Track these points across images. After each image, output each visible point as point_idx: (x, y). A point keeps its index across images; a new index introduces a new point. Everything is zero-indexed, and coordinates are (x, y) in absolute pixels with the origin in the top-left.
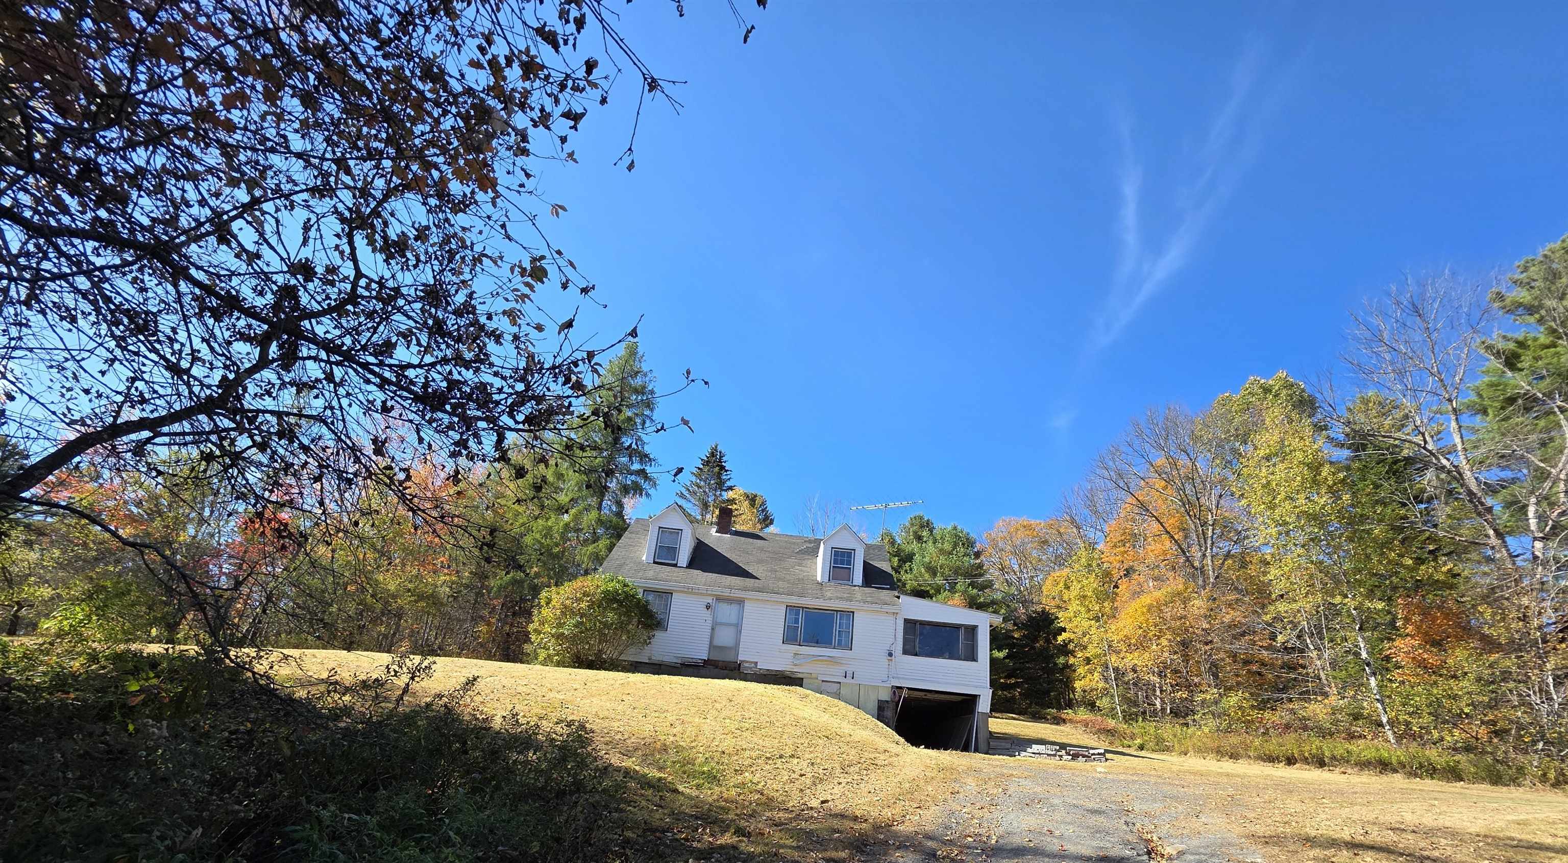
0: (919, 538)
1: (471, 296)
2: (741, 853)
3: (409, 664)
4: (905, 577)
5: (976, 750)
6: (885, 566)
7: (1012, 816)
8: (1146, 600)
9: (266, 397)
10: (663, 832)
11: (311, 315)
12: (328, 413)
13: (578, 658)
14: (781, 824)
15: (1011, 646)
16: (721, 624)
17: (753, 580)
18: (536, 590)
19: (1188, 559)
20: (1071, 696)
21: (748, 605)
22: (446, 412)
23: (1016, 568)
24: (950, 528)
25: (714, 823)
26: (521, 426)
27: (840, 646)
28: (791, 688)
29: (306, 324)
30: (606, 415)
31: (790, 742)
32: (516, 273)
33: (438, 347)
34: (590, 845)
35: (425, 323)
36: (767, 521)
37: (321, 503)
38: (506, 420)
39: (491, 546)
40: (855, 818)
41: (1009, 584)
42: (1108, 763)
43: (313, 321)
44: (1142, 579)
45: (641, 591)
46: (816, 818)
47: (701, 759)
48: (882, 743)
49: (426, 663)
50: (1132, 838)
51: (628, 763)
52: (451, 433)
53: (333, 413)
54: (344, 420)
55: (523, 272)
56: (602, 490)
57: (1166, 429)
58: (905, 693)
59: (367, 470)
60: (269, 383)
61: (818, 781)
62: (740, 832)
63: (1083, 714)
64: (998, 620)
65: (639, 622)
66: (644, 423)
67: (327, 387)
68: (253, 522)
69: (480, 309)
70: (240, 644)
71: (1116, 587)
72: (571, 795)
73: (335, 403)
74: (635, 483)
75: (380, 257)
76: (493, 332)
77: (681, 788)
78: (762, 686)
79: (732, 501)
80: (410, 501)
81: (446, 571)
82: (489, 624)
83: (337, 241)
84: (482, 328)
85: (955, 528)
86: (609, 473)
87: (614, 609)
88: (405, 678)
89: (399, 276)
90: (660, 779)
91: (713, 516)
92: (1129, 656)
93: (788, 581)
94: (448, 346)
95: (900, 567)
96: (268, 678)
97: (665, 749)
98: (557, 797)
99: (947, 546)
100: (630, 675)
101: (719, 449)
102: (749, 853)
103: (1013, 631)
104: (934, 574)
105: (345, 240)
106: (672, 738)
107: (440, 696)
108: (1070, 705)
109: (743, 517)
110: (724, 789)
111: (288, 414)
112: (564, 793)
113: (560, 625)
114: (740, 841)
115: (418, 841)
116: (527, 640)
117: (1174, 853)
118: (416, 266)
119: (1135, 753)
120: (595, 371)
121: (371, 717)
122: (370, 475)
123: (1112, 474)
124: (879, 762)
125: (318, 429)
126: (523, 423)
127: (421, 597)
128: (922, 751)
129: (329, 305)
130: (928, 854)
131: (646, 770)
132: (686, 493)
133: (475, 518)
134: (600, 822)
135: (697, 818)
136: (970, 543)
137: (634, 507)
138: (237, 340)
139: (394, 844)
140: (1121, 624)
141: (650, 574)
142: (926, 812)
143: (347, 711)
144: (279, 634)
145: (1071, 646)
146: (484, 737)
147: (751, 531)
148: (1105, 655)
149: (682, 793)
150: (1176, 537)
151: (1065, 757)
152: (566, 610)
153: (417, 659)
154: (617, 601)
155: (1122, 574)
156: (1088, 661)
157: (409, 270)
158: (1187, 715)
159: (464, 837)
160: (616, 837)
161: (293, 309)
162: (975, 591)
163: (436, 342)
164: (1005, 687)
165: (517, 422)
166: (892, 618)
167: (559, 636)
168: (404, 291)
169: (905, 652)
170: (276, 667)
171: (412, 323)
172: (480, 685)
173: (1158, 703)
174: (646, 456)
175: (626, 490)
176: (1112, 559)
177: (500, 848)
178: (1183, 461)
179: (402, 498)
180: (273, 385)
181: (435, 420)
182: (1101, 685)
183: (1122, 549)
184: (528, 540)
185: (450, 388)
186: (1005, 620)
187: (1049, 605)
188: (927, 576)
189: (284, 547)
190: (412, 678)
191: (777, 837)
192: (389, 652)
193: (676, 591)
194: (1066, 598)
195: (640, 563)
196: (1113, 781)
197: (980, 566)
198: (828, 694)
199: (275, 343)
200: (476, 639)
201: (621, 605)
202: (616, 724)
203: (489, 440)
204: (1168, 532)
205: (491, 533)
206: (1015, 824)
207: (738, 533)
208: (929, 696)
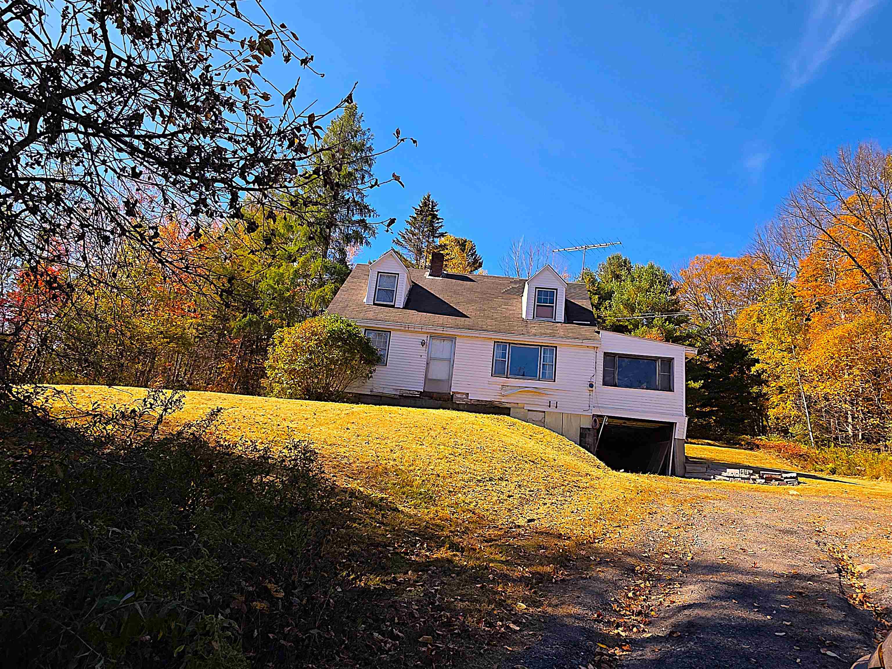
0: (618, 277)
1: (207, 68)
2: (455, 566)
3: (162, 398)
4: (604, 313)
5: (673, 474)
6: (586, 304)
7: (707, 535)
8: (838, 331)
9: (36, 166)
10: (385, 546)
11: (69, 93)
12: (88, 178)
13: (308, 391)
14: (491, 540)
15: (706, 377)
16: (435, 359)
17: (463, 319)
18: (270, 331)
19: (879, 293)
20: (765, 423)
21: (459, 342)
22: (186, 175)
23: (710, 303)
24: (647, 267)
25: (431, 538)
26: (251, 186)
27: (544, 378)
28: (500, 417)
29: (66, 102)
30: (326, 173)
31: (498, 466)
32: (246, 46)
33: (180, 116)
34: (321, 558)
35: (168, 95)
36: (476, 264)
37: (84, 258)
38: (238, 181)
39: (229, 292)
40: (560, 536)
41: (705, 319)
42: (800, 486)
43: (73, 98)
44: (834, 311)
45: (363, 330)
46: (523, 536)
47: (418, 481)
48: (585, 467)
49: (176, 397)
50: (823, 557)
51: (353, 485)
52: (192, 193)
53: (92, 179)
54: (100, 185)
55: (252, 47)
56: (326, 240)
57: (858, 168)
58: (605, 421)
59: (122, 228)
60: (38, 153)
61: (524, 501)
62: (454, 547)
63: (776, 439)
64: (693, 352)
65: (361, 358)
66: (363, 177)
67: (86, 156)
68: (28, 275)
69: (217, 81)
70: (22, 381)
71: (808, 319)
72: (302, 513)
73: (93, 169)
74: (356, 232)
75: (128, 38)
76: (227, 101)
77: (401, 508)
78: (473, 415)
79: (443, 247)
80: (159, 254)
81: (193, 315)
82: (231, 361)
83: (91, 25)
84: (217, 97)
85: (652, 267)
86: (332, 224)
87: (339, 347)
88: (159, 410)
89: (144, 54)
90: (382, 499)
91: (426, 261)
92: (821, 386)
93: (496, 320)
94: (188, 115)
95: (600, 304)
96: (44, 410)
97: (386, 472)
98: (290, 513)
99: (645, 285)
100: (354, 405)
101: (431, 199)
102: (462, 567)
103: (708, 363)
104: (633, 310)
105: (98, 25)
106: (392, 463)
107: (189, 426)
108: (764, 431)
109: (454, 261)
110: (439, 508)
111: (54, 180)
112: (296, 510)
113: (292, 362)
114: (455, 555)
115: (172, 553)
116: (264, 375)
117: (865, 571)
118: (158, 45)
119: (827, 477)
120: (315, 134)
121: (131, 444)
122: (124, 232)
123: (804, 212)
124: (581, 485)
125: (80, 193)
126: (253, 183)
127: (172, 339)
128: (622, 474)
129: (86, 82)
130: (628, 569)
131: (370, 491)
132: (401, 240)
133: (216, 266)
134: (329, 537)
135: (415, 534)
136: (667, 281)
137: (355, 254)
138: (10, 117)
139: (152, 555)
140: (812, 355)
141: (371, 315)
142: (625, 530)
143: (110, 439)
144: (53, 371)
145: (764, 376)
146: (227, 461)
147: (461, 273)
148: (798, 385)
149: (402, 512)
150: (867, 271)
151: (759, 481)
152: (297, 348)
153: (169, 393)
154: (340, 339)
155: (814, 307)
156: (781, 390)
157: (153, 48)
158: (879, 441)
159: (211, 551)
160: (344, 550)
161: (56, 88)
162: (671, 325)
163: (178, 111)
164: (702, 415)
165: (248, 183)
166: (592, 351)
167: (291, 372)
168: (149, 67)
169: (605, 384)
170: (50, 401)
171: (157, 97)
172: (223, 416)
173: (850, 429)
174: (366, 207)
175: (348, 239)
176: (804, 293)
177: (242, 559)
178: (875, 196)
179: (152, 251)
180: (41, 155)
181: (179, 182)
182: (794, 413)
183: (814, 283)
184: (262, 286)
185: (190, 153)
186: (700, 353)
187: (743, 338)
188: (625, 312)
189: (55, 297)
190: (165, 410)
191: (488, 552)
192: (146, 386)
193: (394, 330)
194: (759, 331)
195: (362, 305)
196: (805, 502)
197: (677, 302)
198: (534, 422)
199: (42, 118)
200: (220, 374)
201: (346, 344)
202: (343, 450)
203: (225, 199)
204: (859, 266)
205: (230, 281)
206: (710, 543)
207: (449, 276)
208: (628, 424)
